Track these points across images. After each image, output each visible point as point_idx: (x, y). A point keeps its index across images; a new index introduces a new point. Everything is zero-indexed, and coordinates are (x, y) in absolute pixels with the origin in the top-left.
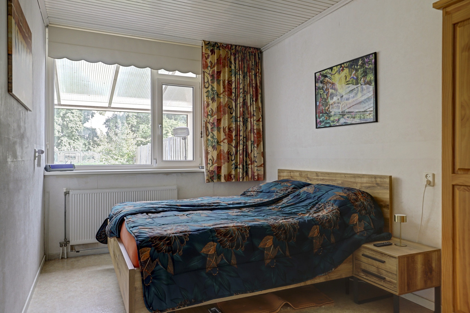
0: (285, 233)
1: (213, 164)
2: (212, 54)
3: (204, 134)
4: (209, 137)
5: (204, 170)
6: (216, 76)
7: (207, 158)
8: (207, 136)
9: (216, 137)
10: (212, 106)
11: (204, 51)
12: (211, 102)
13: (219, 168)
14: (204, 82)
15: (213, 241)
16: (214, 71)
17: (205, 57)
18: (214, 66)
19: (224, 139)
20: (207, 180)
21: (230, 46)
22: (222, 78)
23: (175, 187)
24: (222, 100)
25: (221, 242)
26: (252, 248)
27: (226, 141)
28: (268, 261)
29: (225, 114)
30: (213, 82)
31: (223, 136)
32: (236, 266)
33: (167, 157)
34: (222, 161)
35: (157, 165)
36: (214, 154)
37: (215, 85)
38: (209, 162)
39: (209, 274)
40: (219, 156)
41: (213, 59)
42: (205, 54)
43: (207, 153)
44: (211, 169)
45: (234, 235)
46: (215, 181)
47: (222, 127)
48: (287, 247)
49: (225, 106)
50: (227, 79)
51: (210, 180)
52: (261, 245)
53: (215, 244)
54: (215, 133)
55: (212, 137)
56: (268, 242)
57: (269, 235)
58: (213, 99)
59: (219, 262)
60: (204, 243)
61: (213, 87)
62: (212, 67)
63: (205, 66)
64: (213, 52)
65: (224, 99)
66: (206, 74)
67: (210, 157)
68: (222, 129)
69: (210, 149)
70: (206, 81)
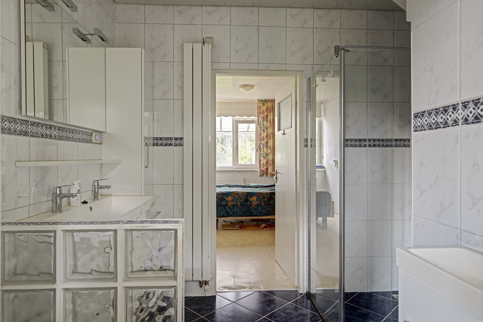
0: (263, 196)
1: (264, 167)
2: (263, 106)
3: (259, 150)
4: (262, 152)
5: (258, 170)
6: (265, 118)
7: (260, 163)
8: (260, 151)
9: (265, 151)
10: (264, 134)
11: (258, 105)
12: (262, 132)
13: (267, 169)
14: (259, 121)
15: (231, 196)
16: (264, 115)
17: (259, 108)
18: (264, 113)
19: (270, 153)
20: (260, 175)
21: (273, 100)
22: (269, 119)
23: (243, 178)
24: (269, 131)
25: (234, 197)
26: (247, 200)
27: (271, 154)
28: (253, 206)
29: (271, 139)
30: (264, 122)
31: (269, 151)
32: (240, 206)
33: (240, 162)
34: (269, 165)
35: (235, 167)
36: (264, 161)
37: (265, 123)
38: (261, 165)
39: (229, 208)
40: (267, 163)
41: (264, 108)
42: (259, 106)
43: (260, 161)
44: (263, 169)
45: (240, 195)
46: (264, 176)
47: (269, 146)
48: (263, 201)
49: (271, 134)
50: (272, 119)
51: (262, 175)
52: (251, 199)
53: (232, 197)
54: (265, 149)
55: (264, 152)
56: (254, 198)
57: (255, 196)
58: (264, 131)
59: (233, 204)
60: (228, 196)
61: (264, 124)
62: (263, 112)
63: (259, 113)
64: (264, 104)
65: (270, 130)
66: (259, 117)
67: (262, 163)
68: (269, 147)
69: (262, 158)
70: (260, 121)
